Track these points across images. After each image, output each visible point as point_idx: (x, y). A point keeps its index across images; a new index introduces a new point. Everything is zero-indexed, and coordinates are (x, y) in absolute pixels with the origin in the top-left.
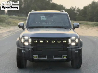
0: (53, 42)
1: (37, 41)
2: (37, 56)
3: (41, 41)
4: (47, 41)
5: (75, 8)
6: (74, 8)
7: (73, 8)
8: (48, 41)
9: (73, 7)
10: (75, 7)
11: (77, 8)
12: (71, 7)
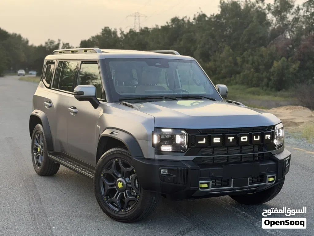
0: (244, 139)
1: (204, 139)
2: (208, 184)
3: (217, 140)
4: (231, 139)
5: (58, 44)
6: (56, 43)
7: (52, 45)
8: (233, 138)
9: (52, 42)
10: (59, 40)
11: (64, 45)
12: (47, 40)
